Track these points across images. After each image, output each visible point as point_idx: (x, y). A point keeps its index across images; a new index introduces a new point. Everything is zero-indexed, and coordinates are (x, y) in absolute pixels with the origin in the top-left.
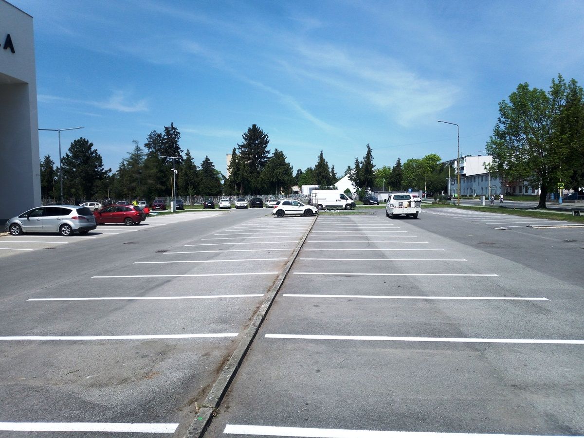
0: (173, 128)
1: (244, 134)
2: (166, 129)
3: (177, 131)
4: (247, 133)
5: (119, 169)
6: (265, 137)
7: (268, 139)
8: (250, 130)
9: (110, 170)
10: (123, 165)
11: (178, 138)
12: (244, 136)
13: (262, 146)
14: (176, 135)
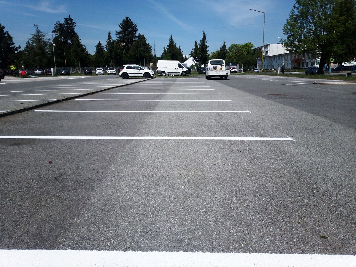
0: (71, 20)
1: (120, 24)
2: (66, 19)
3: (73, 21)
4: (122, 23)
5: (26, 46)
6: (135, 26)
7: (137, 28)
8: (124, 21)
9: (20, 47)
10: (29, 43)
11: (74, 26)
12: (120, 25)
13: (132, 33)
14: (74, 24)
